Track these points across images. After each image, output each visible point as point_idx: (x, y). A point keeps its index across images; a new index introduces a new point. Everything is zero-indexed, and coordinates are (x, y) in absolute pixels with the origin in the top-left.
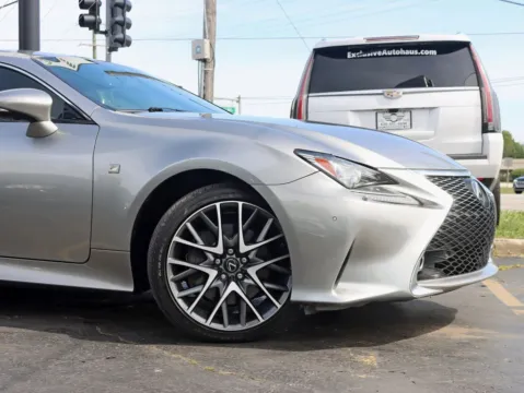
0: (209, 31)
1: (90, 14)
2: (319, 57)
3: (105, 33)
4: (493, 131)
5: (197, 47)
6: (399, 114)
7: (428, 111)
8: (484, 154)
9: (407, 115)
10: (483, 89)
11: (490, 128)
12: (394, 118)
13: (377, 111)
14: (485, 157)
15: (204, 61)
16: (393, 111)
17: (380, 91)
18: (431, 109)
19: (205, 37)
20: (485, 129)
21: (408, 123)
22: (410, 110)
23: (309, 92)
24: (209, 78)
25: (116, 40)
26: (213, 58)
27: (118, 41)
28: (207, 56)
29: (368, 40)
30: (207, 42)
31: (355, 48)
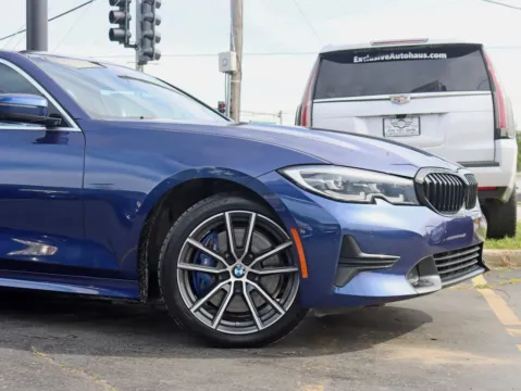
0: (236, 44)
1: (121, 28)
2: (325, 61)
3: (135, 46)
4: (506, 137)
5: (224, 59)
6: (407, 120)
7: (437, 117)
8: (497, 161)
9: (416, 121)
10: (495, 93)
11: (503, 134)
12: (401, 124)
13: (384, 117)
14: (497, 165)
15: (231, 73)
16: (401, 117)
17: (387, 96)
18: (440, 114)
19: (232, 50)
20: (497, 135)
21: (417, 129)
22: (418, 116)
23: (314, 97)
24: (237, 90)
25: (145, 54)
26: (240, 70)
27: (147, 55)
28: (234, 68)
29: (375, 43)
30: (234, 54)
31: (361, 53)
